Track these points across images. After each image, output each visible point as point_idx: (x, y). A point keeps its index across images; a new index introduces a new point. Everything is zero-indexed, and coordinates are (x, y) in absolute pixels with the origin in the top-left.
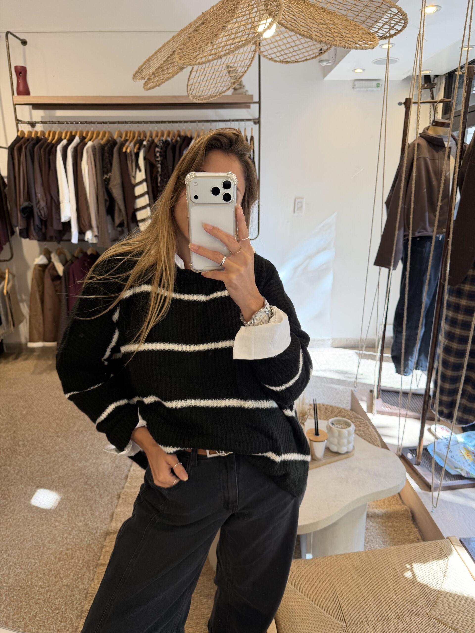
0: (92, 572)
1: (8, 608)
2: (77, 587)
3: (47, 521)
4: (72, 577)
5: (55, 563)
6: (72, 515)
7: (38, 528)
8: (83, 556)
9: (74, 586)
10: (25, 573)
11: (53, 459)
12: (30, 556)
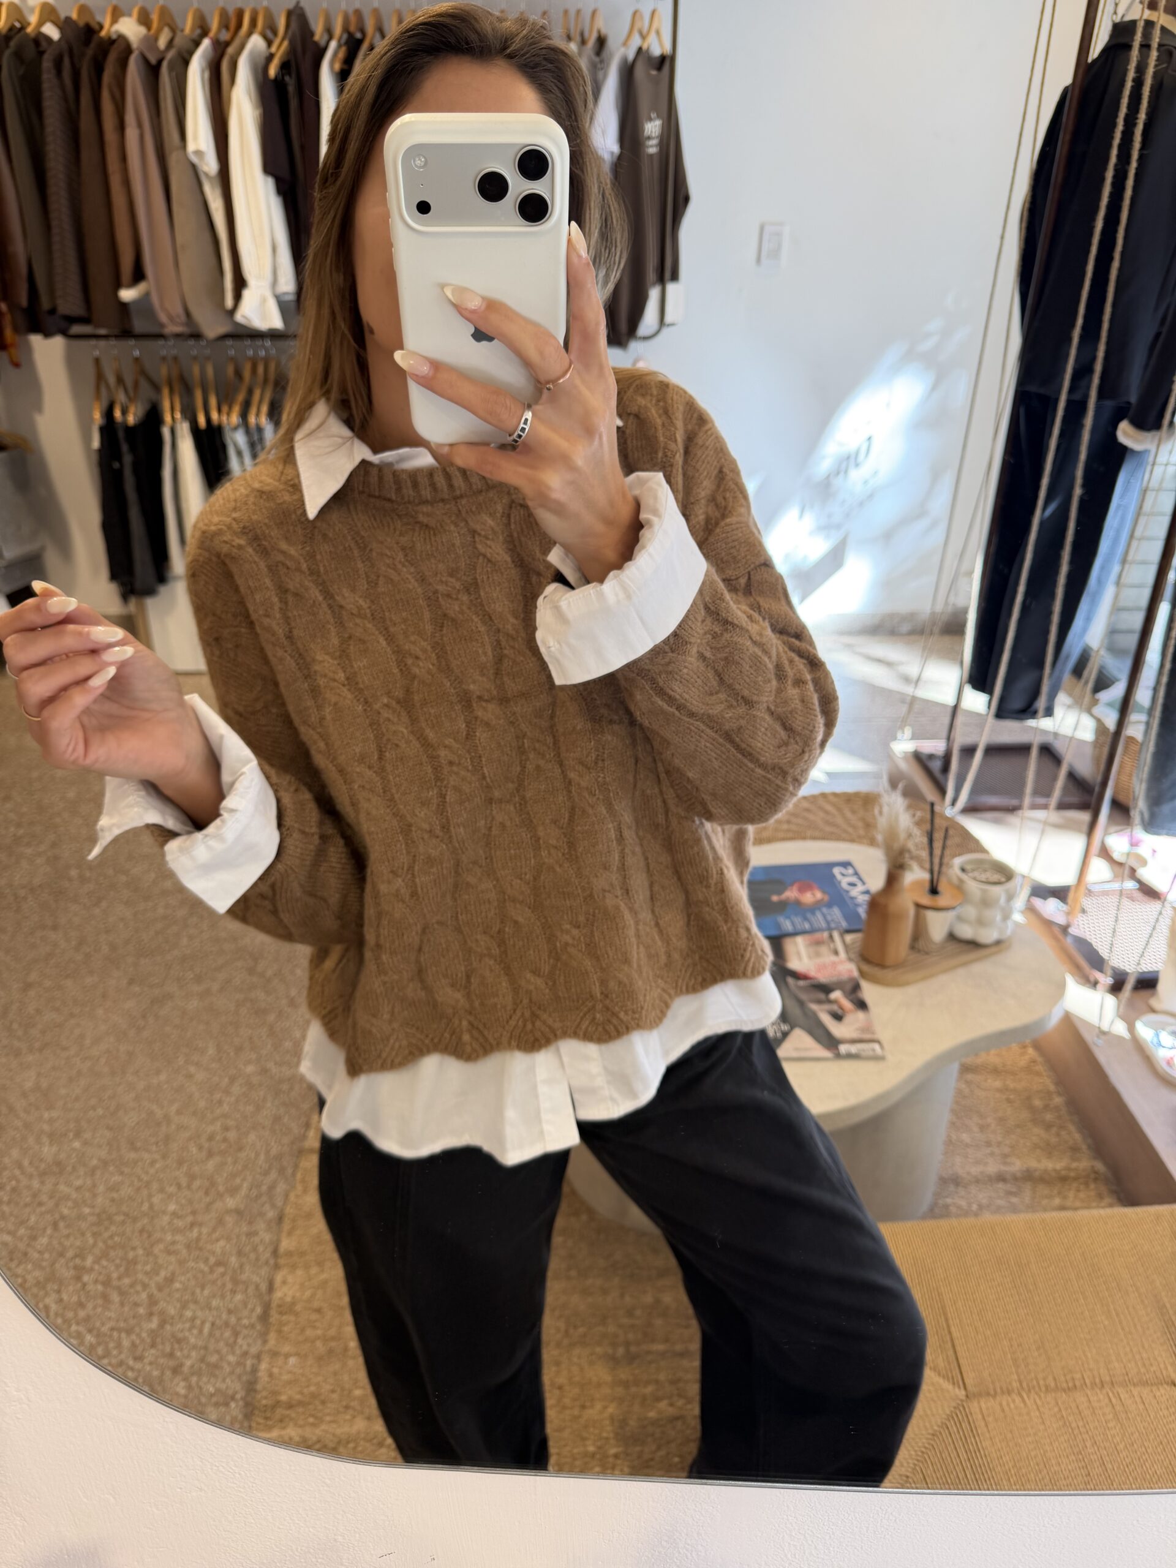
12: (139, 1144)
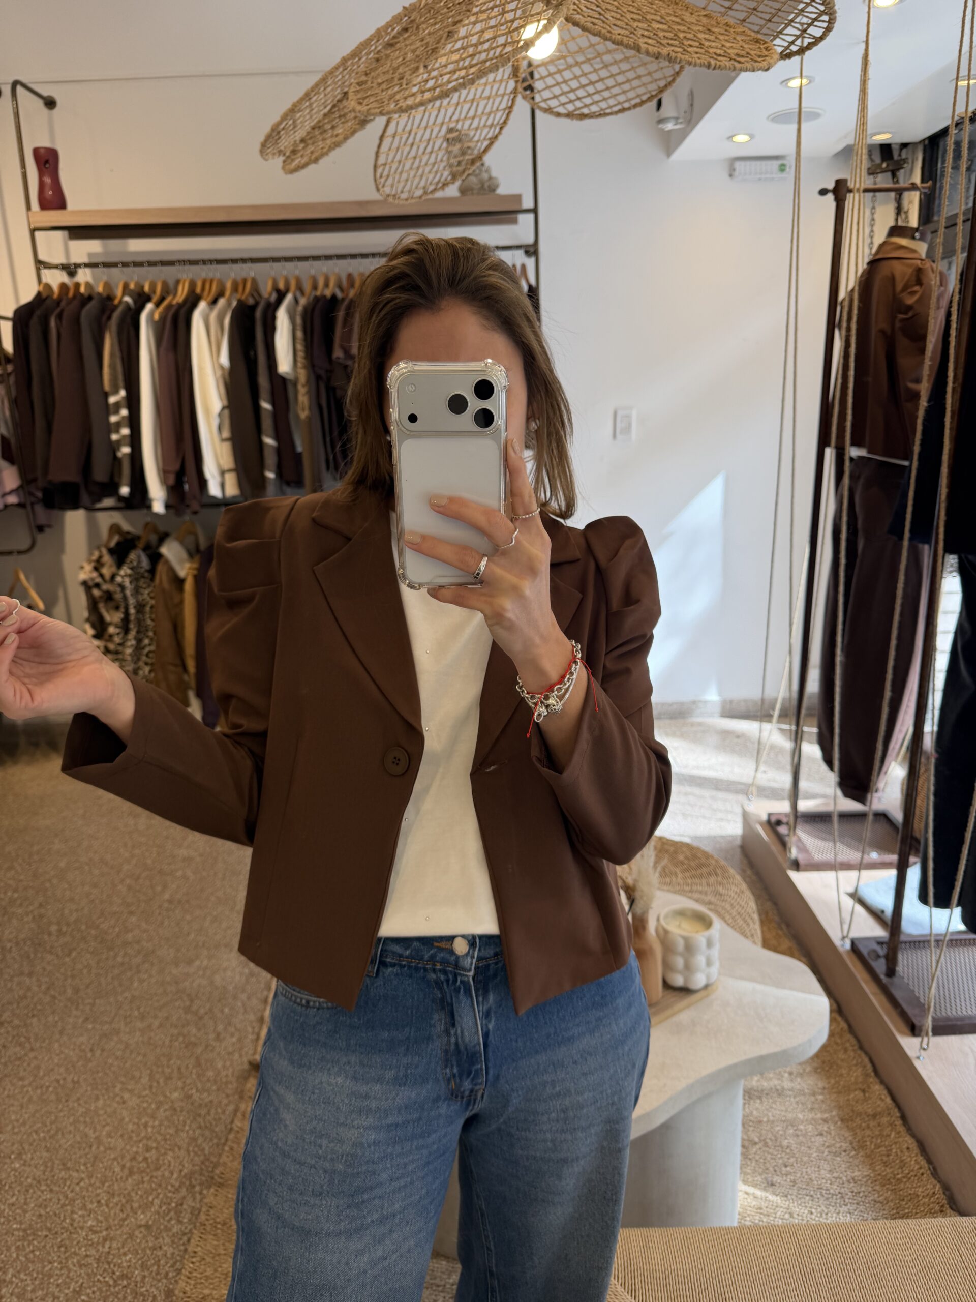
0: (198, 1197)
1: (22, 1276)
2: (168, 1229)
3: (106, 1090)
4: (157, 1208)
5: (121, 1178)
6: (157, 1076)
7: (87, 1106)
8: (181, 1163)
9: (162, 1227)
10: (59, 1200)
11: (119, 959)
